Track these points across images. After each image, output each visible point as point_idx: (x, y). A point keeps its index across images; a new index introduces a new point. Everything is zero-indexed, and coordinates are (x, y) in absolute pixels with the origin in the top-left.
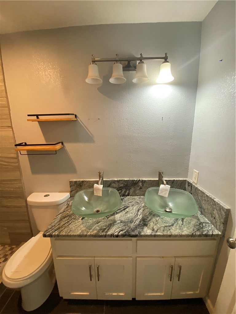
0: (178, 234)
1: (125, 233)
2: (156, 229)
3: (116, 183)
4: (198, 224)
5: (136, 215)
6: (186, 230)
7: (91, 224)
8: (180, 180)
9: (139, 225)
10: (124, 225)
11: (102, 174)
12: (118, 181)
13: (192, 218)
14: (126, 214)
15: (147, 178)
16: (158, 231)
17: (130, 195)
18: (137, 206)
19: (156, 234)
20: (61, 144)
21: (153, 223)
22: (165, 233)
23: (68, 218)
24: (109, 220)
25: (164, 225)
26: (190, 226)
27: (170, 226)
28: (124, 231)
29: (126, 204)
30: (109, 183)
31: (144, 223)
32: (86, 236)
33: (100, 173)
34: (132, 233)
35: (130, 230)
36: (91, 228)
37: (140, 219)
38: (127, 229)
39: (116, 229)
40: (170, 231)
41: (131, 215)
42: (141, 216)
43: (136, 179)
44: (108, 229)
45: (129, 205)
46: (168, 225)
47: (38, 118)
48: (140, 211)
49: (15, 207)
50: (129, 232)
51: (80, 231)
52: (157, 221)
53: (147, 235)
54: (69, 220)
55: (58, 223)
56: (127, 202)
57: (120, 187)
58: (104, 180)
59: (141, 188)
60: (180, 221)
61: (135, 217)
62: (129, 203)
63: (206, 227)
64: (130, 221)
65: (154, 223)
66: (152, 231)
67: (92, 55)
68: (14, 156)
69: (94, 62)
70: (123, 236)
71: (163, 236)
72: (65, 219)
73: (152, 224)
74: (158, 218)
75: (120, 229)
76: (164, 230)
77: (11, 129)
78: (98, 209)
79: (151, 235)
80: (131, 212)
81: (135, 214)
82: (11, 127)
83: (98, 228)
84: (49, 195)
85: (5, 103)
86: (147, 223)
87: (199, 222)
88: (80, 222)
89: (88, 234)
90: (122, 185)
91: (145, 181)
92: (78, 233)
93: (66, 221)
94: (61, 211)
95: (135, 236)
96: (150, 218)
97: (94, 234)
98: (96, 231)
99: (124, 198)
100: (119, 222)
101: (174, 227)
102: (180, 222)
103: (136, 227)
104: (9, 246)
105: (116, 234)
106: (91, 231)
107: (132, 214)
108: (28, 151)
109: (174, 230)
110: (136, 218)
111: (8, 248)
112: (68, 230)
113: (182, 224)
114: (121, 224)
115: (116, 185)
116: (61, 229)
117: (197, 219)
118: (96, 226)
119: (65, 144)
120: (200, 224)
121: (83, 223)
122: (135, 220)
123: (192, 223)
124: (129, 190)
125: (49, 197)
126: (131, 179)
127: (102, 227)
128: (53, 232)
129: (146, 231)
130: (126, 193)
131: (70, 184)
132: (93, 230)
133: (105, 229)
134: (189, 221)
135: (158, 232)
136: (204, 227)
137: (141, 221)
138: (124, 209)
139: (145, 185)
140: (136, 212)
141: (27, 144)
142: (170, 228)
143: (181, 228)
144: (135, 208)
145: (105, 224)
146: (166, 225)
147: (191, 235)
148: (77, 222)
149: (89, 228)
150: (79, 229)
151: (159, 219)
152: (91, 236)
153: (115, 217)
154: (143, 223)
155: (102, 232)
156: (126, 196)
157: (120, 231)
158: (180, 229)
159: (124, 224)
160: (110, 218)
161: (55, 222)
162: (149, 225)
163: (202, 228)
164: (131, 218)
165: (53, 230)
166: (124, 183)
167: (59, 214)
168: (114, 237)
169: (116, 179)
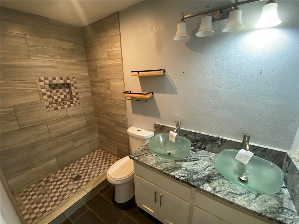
0: (242, 206)
1: (185, 179)
2: (218, 190)
3: (193, 134)
4: (276, 207)
5: (203, 170)
6: (255, 206)
7: (161, 162)
8: (276, 150)
9: (201, 179)
10: (187, 174)
11: (179, 123)
12: (195, 134)
13: (274, 198)
14: (194, 165)
15: (229, 138)
16: (220, 192)
17: (206, 149)
18: (209, 162)
19: (216, 194)
20: (151, 94)
21: (217, 184)
22: (226, 198)
23: (147, 151)
24: (176, 164)
25: (229, 191)
26: (264, 205)
27: (236, 194)
28: (185, 178)
29: (198, 156)
30: (186, 133)
31: (208, 179)
32: (154, 168)
33: (177, 122)
34: (192, 183)
35: (191, 179)
36: (160, 165)
37: (206, 174)
38: (188, 177)
39: (179, 174)
40: (233, 198)
41: (198, 167)
42: (208, 172)
43: (215, 136)
44: (172, 171)
45: (200, 158)
46: (234, 192)
47: (138, 73)
48: (210, 167)
49: (122, 133)
50: (189, 181)
51: (151, 164)
52: (223, 183)
53: (205, 190)
54: (147, 153)
55: (140, 152)
56: (200, 155)
57: (196, 140)
58: (181, 128)
59: (219, 146)
60: (254, 194)
61: (201, 171)
62: (201, 156)
63: (286, 214)
64: (195, 173)
65: (219, 184)
66: (213, 190)
67: (182, 14)
68: (123, 99)
69: (183, 20)
70: (183, 181)
71: (224, 199)
72: (145, 151)
73: (215, 184)
74: (226, 181)
75: (182, 174)
76: (226, 195)
77: (123, 81)
78: (170, 152)
79: (210, 193)
80: (200, 165)
81: (202, 168)
82: (123, 79)
83: (165, 167)
84: (140, 130)
85: (120, 62)
86: (210, 181)
87: (279, 206)
88: (154, 156)
89: (156, 168)
90: (199, 138)
91: (226, 140)
92: (150, 164)
93: (145, 153)
94: (145, 144)
95: (194, 187)
96: (217, 178)
97: (160, 170)
98: (162, 168)
99: (198, 151)
100: (184, 169)
101: (241, 197)
102: (253, 196)
103: (198, 180)
104: (117, 157)
105: (177, 177)
106: (159, 166)
107: (200, 167)
108: (132, 97)
109: (240, 200)
110: (202, 173)
111: (116, 158)
112: (144, 159)
113: (254, 199)
114: (185, 171)
115: (193, 137)
116: (140, 157)
117: (279, 201)
118: (164, 164)
119: (154, 94)
120: (279, 208)
121: (155, 159)
122: (200, 173)
123: (269, 202)
124: (206, 145)
125: (140, 132)
126: (209, 135)
127: (168, 167)
128: (135, 157)
129: (206, 187)
130: (202, 146)
131: (155, 126)
132: (161, 167)
133: (170, 169)
134: (266, 199)
135: (219, 194)
136: (283, 213)
137: (205, 177)
138: (194, 161)
139: (225, 144)
140: (205, 168)
141: (131, 92)
142: (235, 196)
143: (250, 202)
144: (205, 163)
145: (172, 166)
146: (232, 191)
147: (259, 213)
148: (152, 156)
149: (158, 164)
150: (151, 161)
151: (227, 183)
152: (157, 170)
153: (182, 164)
154: (206, 179)
155: (167, 171)
156: (202, 149)
157: (181, 177)
158: (248, 202)
159: (188, 172)
160: (177, 163)
161: (139, 151)
162: (212, 183)
163: (280, 213)
164: (197, 170)
165: (135, 156)
166: (201, 137)
167: (143, 146)
168: (175, 179)
169: (193, 131)
